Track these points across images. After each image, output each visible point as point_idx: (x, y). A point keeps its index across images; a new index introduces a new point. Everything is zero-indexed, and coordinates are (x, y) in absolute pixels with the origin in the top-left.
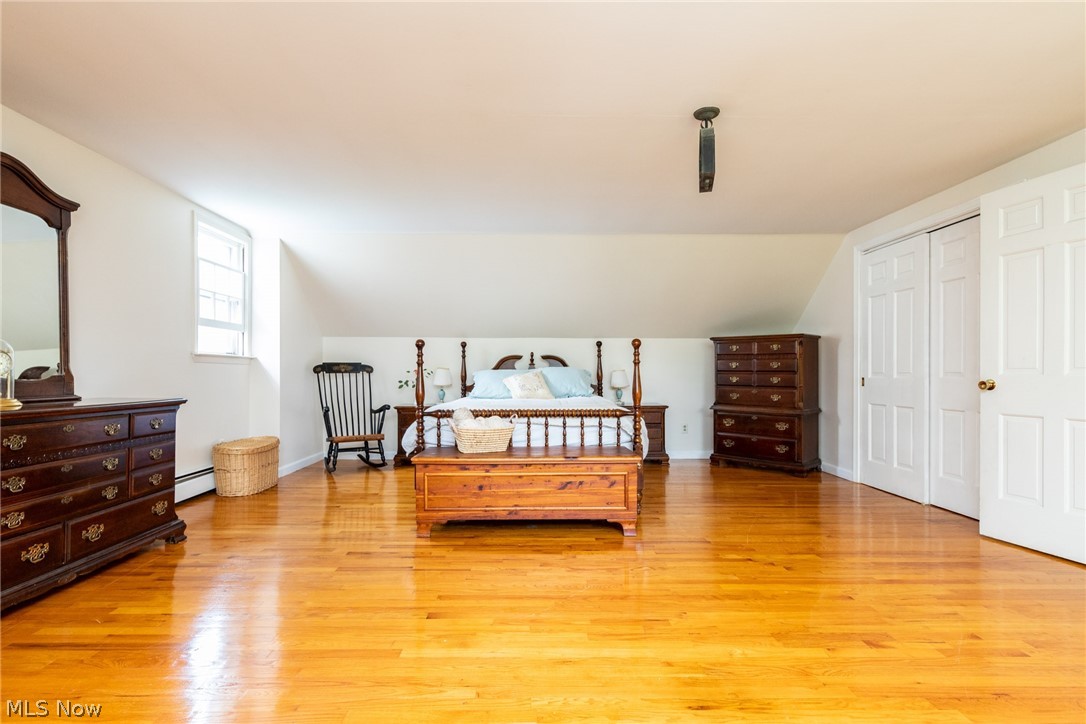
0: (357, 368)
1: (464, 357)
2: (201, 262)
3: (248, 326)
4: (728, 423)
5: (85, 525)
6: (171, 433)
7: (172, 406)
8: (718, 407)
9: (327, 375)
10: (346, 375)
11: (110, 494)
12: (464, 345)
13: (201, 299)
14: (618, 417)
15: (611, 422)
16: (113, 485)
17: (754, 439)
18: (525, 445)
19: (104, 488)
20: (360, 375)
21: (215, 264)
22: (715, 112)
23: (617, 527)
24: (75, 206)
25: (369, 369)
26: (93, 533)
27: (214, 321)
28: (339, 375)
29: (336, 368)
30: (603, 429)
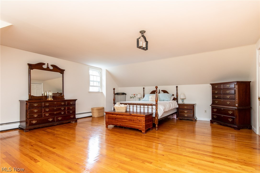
0: (123, 94)
1: (144, 91)
2: (91, 76)
3: (101, 86)
4: (215, 110)
5: (59, 117)
6: (75, 105)
7: (75, 100)
8: (213, 105)
9: (117, 95)
10: (121, 95)
11: (63, 113)
12: (144, 88)
13: (90, 82)
14: (152, 106)
15: (150, 107)
16: (63, 112)
17: (222, 115)
18: (132, 111)
19: (62, 112)
20: (124, 95)
21: (93, 75)
22: (145, 32)
23: (141, 131)
24: (64, 70)
25: (125, 94)
26: (60, 118)
27: (93, 86)
28: (120, 95)
29: (119, 94)
30: (149, 108)
